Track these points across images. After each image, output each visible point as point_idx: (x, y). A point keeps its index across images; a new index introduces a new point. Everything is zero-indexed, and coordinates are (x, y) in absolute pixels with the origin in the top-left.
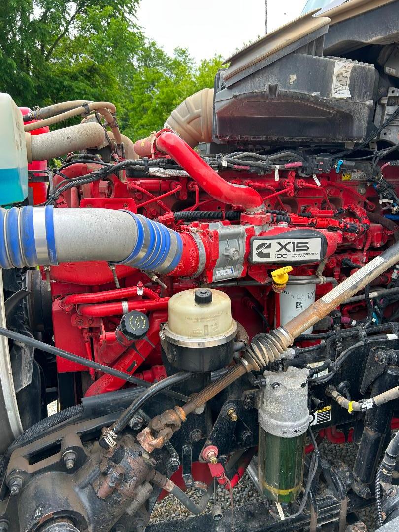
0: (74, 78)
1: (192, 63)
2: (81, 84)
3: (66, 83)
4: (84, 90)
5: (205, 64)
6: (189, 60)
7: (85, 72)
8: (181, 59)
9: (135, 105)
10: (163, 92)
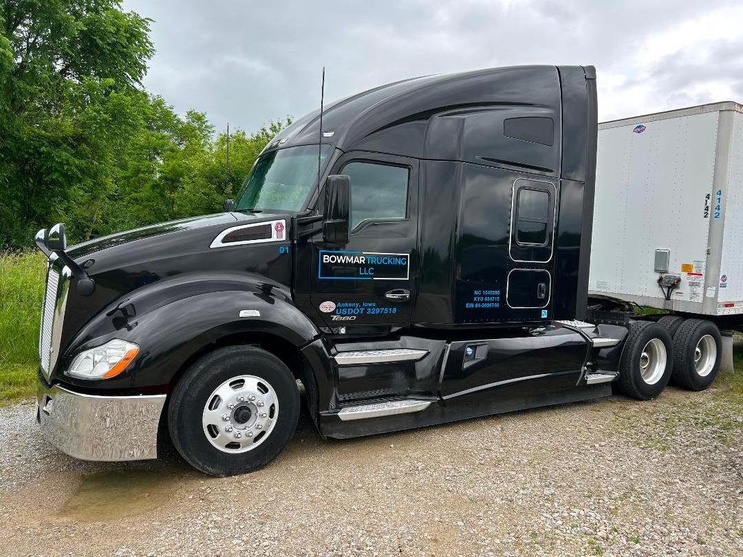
0: (55, 144)
1: (209, 132)
2: (64, 154)
3: (43, 149)
4: (67, 161)
5: (225, 140)
6: (207, 127)
7: (70, 140)
8: (196, 125)
9: (128, 174)
10: (168, 165)
